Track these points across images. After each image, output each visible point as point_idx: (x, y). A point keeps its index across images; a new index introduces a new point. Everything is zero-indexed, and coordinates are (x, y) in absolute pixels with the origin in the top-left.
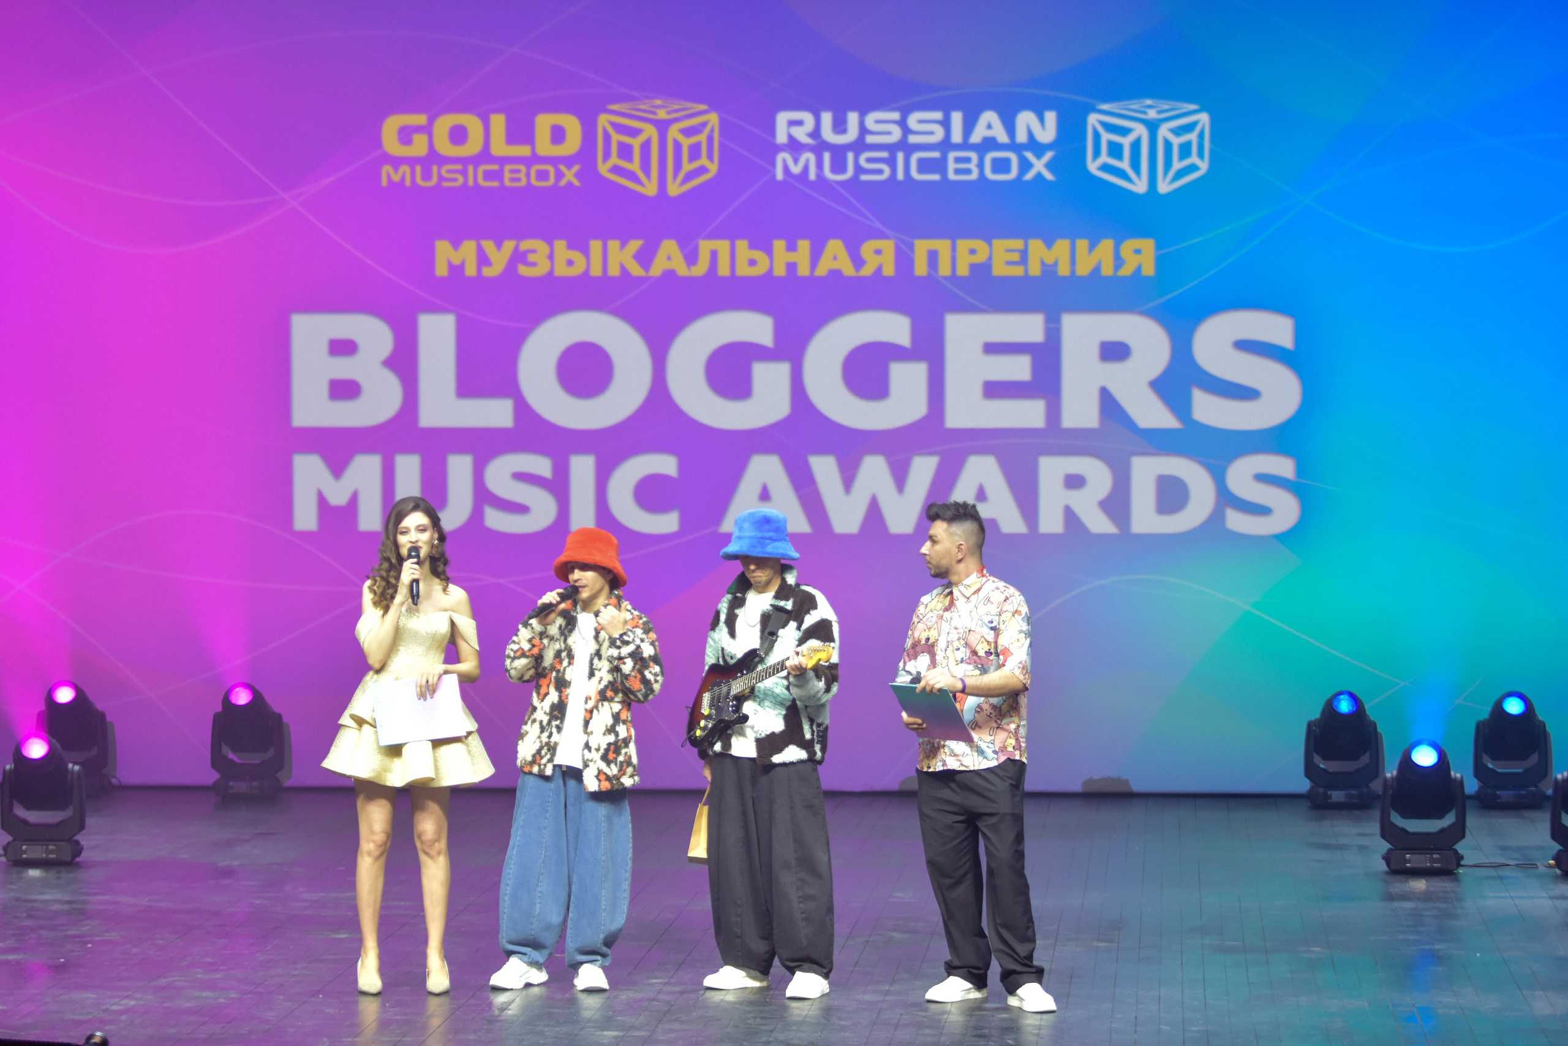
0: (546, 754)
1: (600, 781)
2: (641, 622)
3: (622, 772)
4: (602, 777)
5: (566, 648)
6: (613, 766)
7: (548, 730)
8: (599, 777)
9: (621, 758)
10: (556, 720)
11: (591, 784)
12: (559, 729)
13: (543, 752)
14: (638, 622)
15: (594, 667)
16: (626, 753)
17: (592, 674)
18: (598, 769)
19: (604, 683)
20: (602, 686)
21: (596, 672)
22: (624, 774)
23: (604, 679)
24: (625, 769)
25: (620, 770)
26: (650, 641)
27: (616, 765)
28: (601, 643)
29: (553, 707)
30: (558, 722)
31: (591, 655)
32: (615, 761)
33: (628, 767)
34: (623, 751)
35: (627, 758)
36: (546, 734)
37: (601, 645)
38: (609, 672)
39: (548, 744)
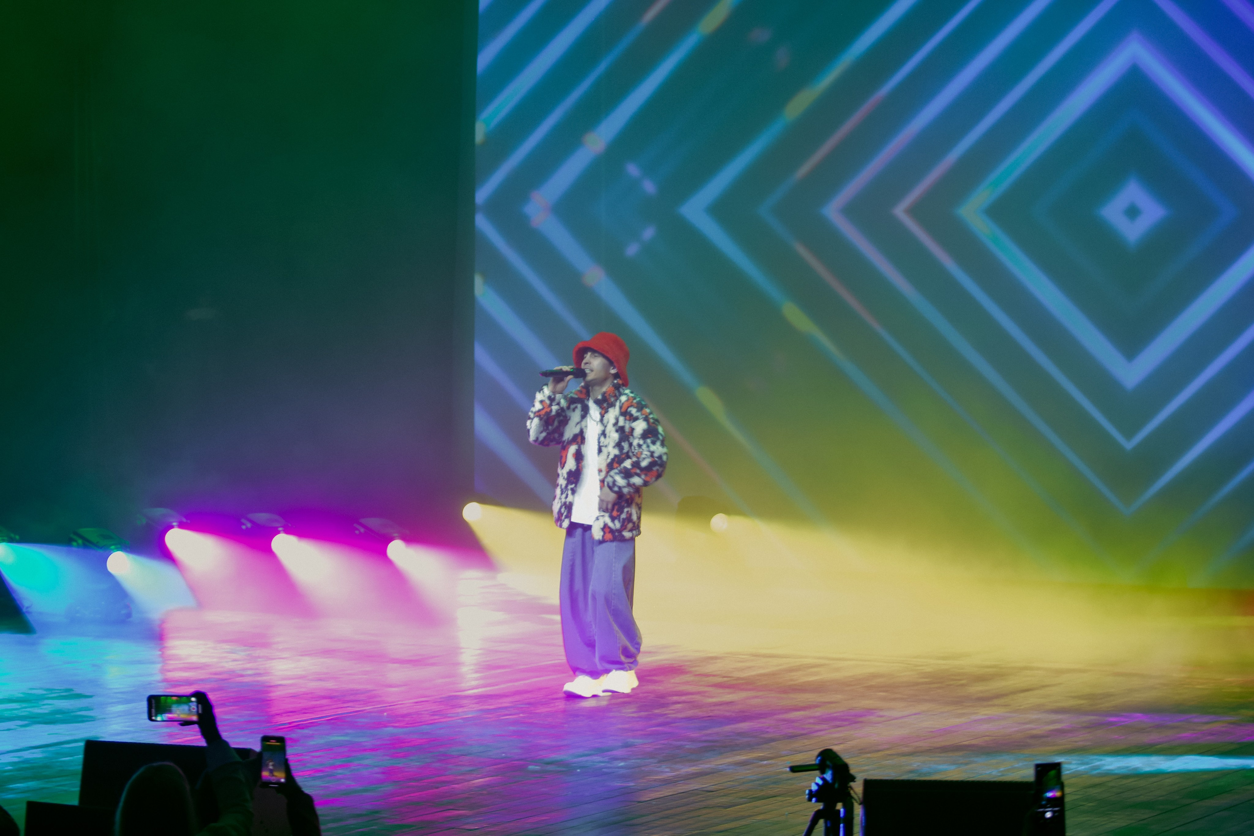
0: (564, 512)
1: (605, 533)
2: (635, 401)
3: (624, 527)
4: (607, 530)
6: (616, 522)
7: (565, 492)
8: (604, 530)
9: (623, 516)
10: (572, 484)
11: (597, 534)
12: (574, 491)
13: (563, 510)
14: (632, 402)
15: (601, 444)
16: (628, 512)
17: (600, 451)
18: (604, 522)
19: (611, 456)
20: (609, 460)
21: (603, 449)
22: (625, 529)
23: (610, 454)
24: (626, 525)
25: (622, 526)
26: (644, 416)
27: (619, 521)
28: (605, 425)
29: (570, 473)
30: (573, 486)
31: (599, 435)
32: (618, 517)
33: (628, 523)
34: (626, 510)
35: (628, 515)
36: (564, 496)
37: (606, 427)
38: (614, 447)
39: (565, 503)
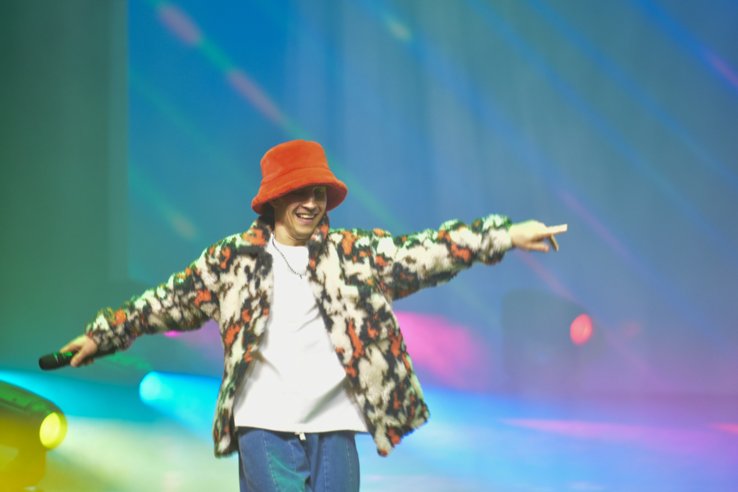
5: (258, 295)
16: (411, 394)
38: (355, 309)
